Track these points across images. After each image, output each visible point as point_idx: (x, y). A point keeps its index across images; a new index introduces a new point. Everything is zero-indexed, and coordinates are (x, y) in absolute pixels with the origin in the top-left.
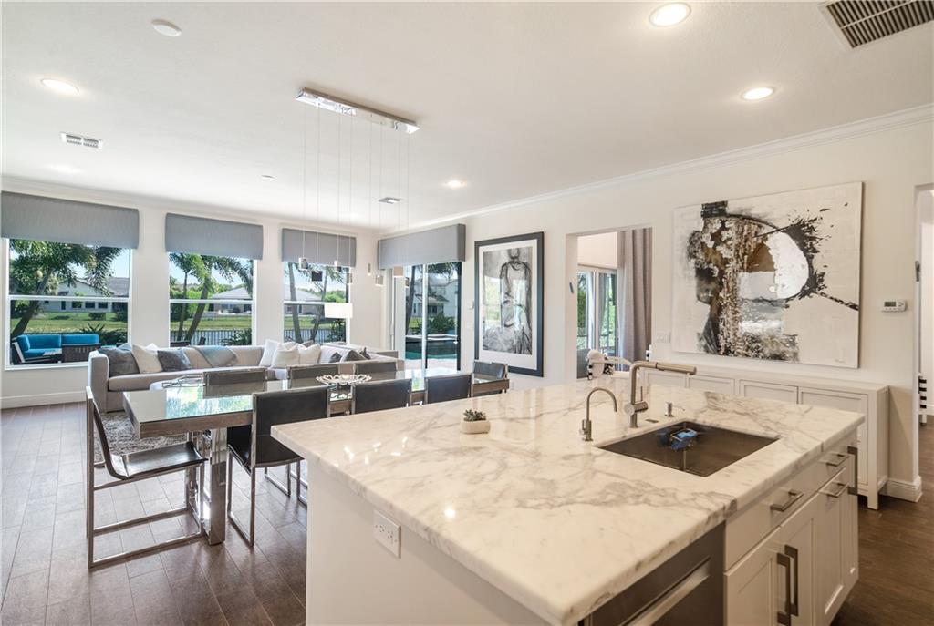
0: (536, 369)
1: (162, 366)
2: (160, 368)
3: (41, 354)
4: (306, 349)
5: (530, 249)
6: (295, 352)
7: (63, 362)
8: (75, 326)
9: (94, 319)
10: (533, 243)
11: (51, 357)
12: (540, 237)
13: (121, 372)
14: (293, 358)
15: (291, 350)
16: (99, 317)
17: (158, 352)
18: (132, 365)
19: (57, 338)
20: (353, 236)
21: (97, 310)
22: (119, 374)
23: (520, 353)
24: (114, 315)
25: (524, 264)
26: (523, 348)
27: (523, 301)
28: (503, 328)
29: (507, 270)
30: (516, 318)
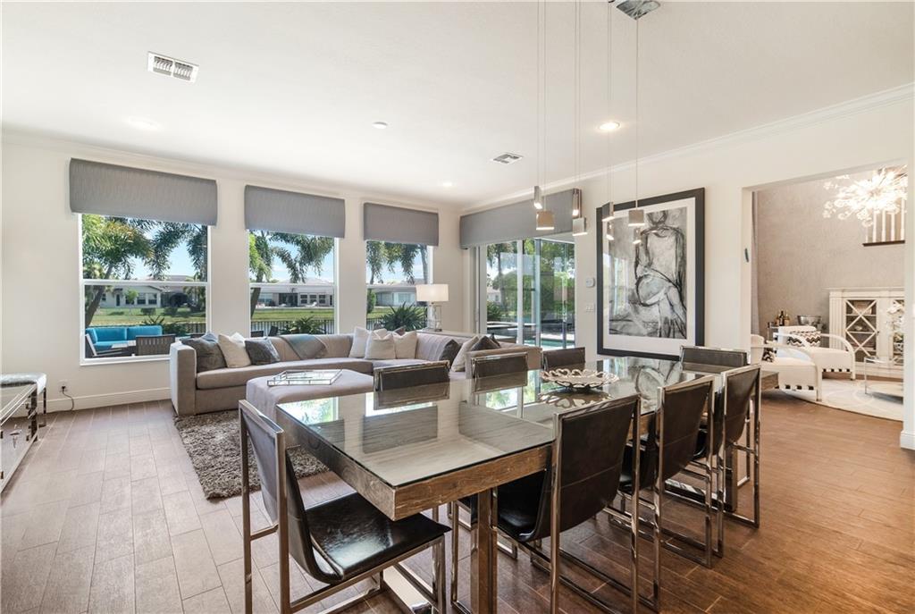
1: (250, 358)
2: (248, 361)
3: (110, 347)
4: (400, 337)
5: (683, 211)
6: (390, 340)
7: (136, 355)
8: (130, 320)
9: (145, 315)
10: (690, 203)
11: (123, 349)
12: (699, 195)
13: (208, 366)
14: (389, 347)
15: (386, 338)
16: (150, 312)
17: (246, 342)
18: (219, 358)
19: (123, 330)
20: (436, 212)
21: (147, 306)
22: (206, 369)
23: (668, 336)
24: (162, 310)
25: (674, 229)
26: (672, 330)
27: (672, 273)
28: (641, 308)
29: (647, 238)
30: (661, 295)
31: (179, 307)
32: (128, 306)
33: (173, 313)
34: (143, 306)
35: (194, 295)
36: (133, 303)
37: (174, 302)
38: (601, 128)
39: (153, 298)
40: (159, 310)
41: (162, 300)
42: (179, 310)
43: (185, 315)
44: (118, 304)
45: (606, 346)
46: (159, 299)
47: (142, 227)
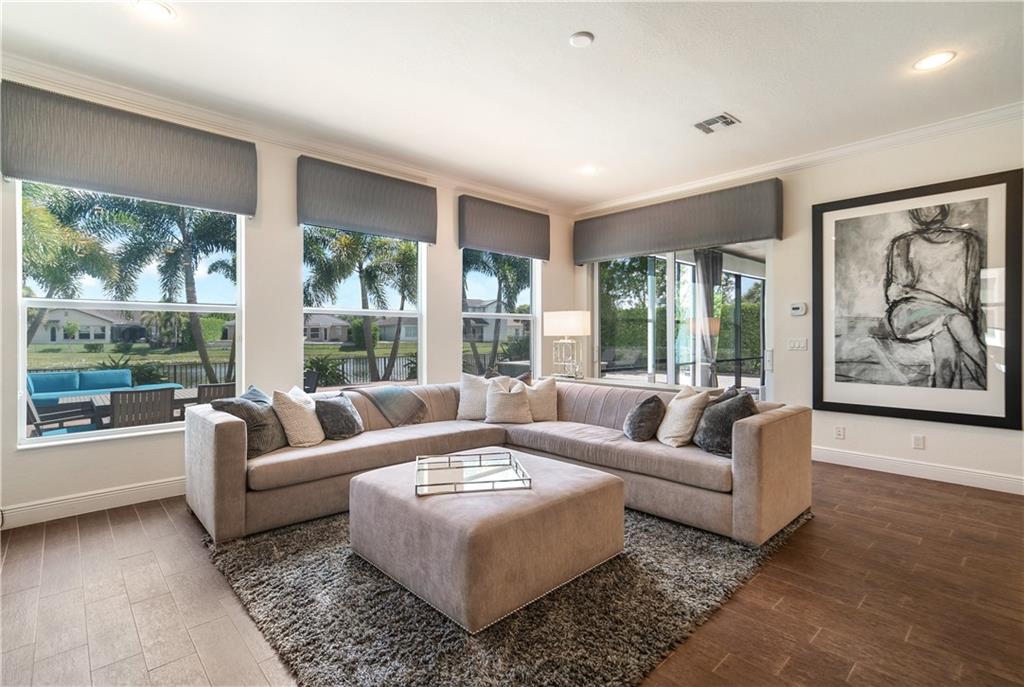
0: (1003, 416)
1: (325, 430)
6: (523, 394)
8: (69, 359)
9: (90, 352)
10: (995, 192)
12: (1014, 179)
14: (523, 405)
15: (514, 390)
16: (96, 349)
17: (318, 403)
18: (277, 432)
19: (70, 375)
20: (546, 213)
21: (92, 341)
22: (262, 453)
23: (950, 385)
24: (113, 346)
25: (963, 231)
26: (957, 377)
27: (960, 294)
28: (895, 345)
29: (908, 246)
30: (936, 326)
31: (134, 342)
32: (67, 341)
33: (125, 350)
34: (87, 342)
35: (154, 328)
36: (74, 338)
37: (127, 337)
38: (918, 66)
39: (100, 332)
40: (108, 345)
41: (112, 335)
42: (135, 346)
43: (142, 352)
44: (53, 338)
45: (828, 397)
46: (108, 333)
47: (99, 235)
